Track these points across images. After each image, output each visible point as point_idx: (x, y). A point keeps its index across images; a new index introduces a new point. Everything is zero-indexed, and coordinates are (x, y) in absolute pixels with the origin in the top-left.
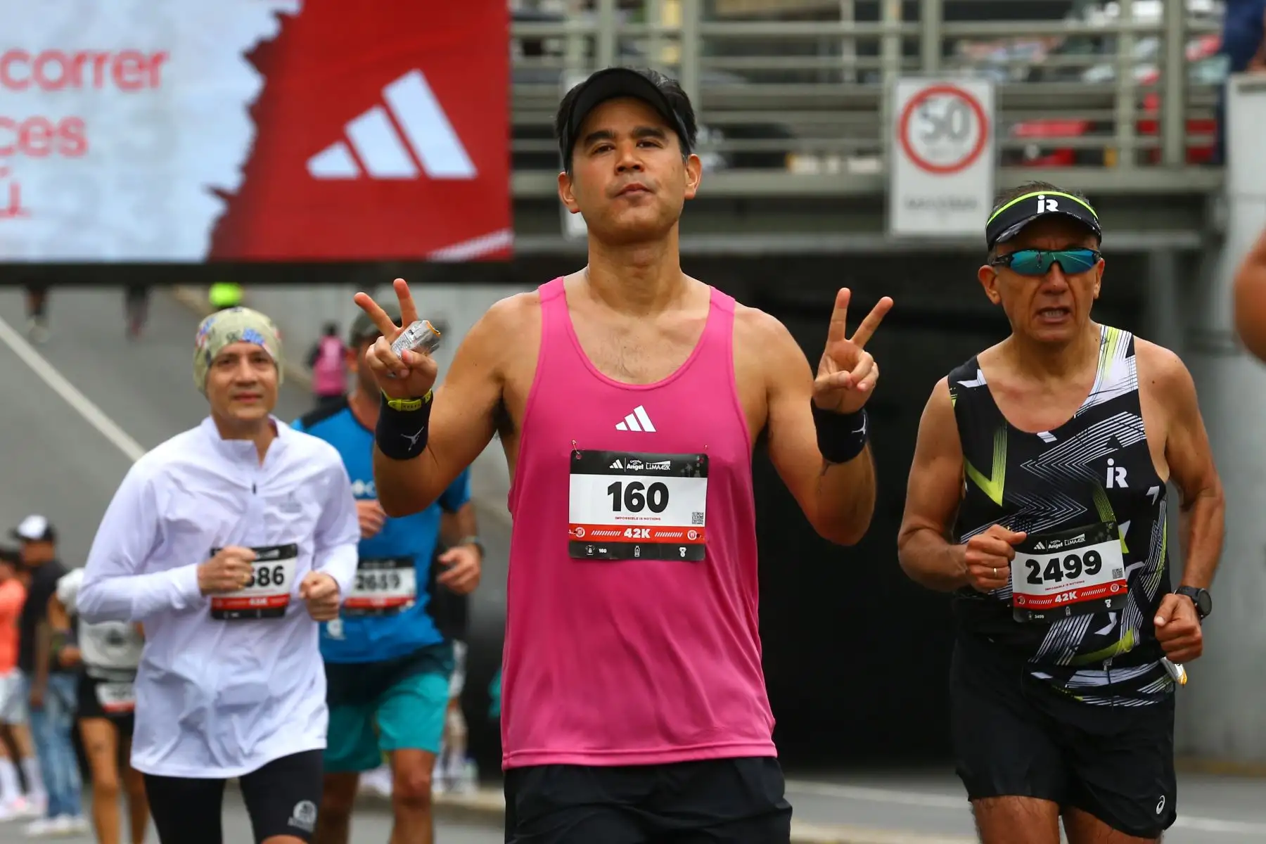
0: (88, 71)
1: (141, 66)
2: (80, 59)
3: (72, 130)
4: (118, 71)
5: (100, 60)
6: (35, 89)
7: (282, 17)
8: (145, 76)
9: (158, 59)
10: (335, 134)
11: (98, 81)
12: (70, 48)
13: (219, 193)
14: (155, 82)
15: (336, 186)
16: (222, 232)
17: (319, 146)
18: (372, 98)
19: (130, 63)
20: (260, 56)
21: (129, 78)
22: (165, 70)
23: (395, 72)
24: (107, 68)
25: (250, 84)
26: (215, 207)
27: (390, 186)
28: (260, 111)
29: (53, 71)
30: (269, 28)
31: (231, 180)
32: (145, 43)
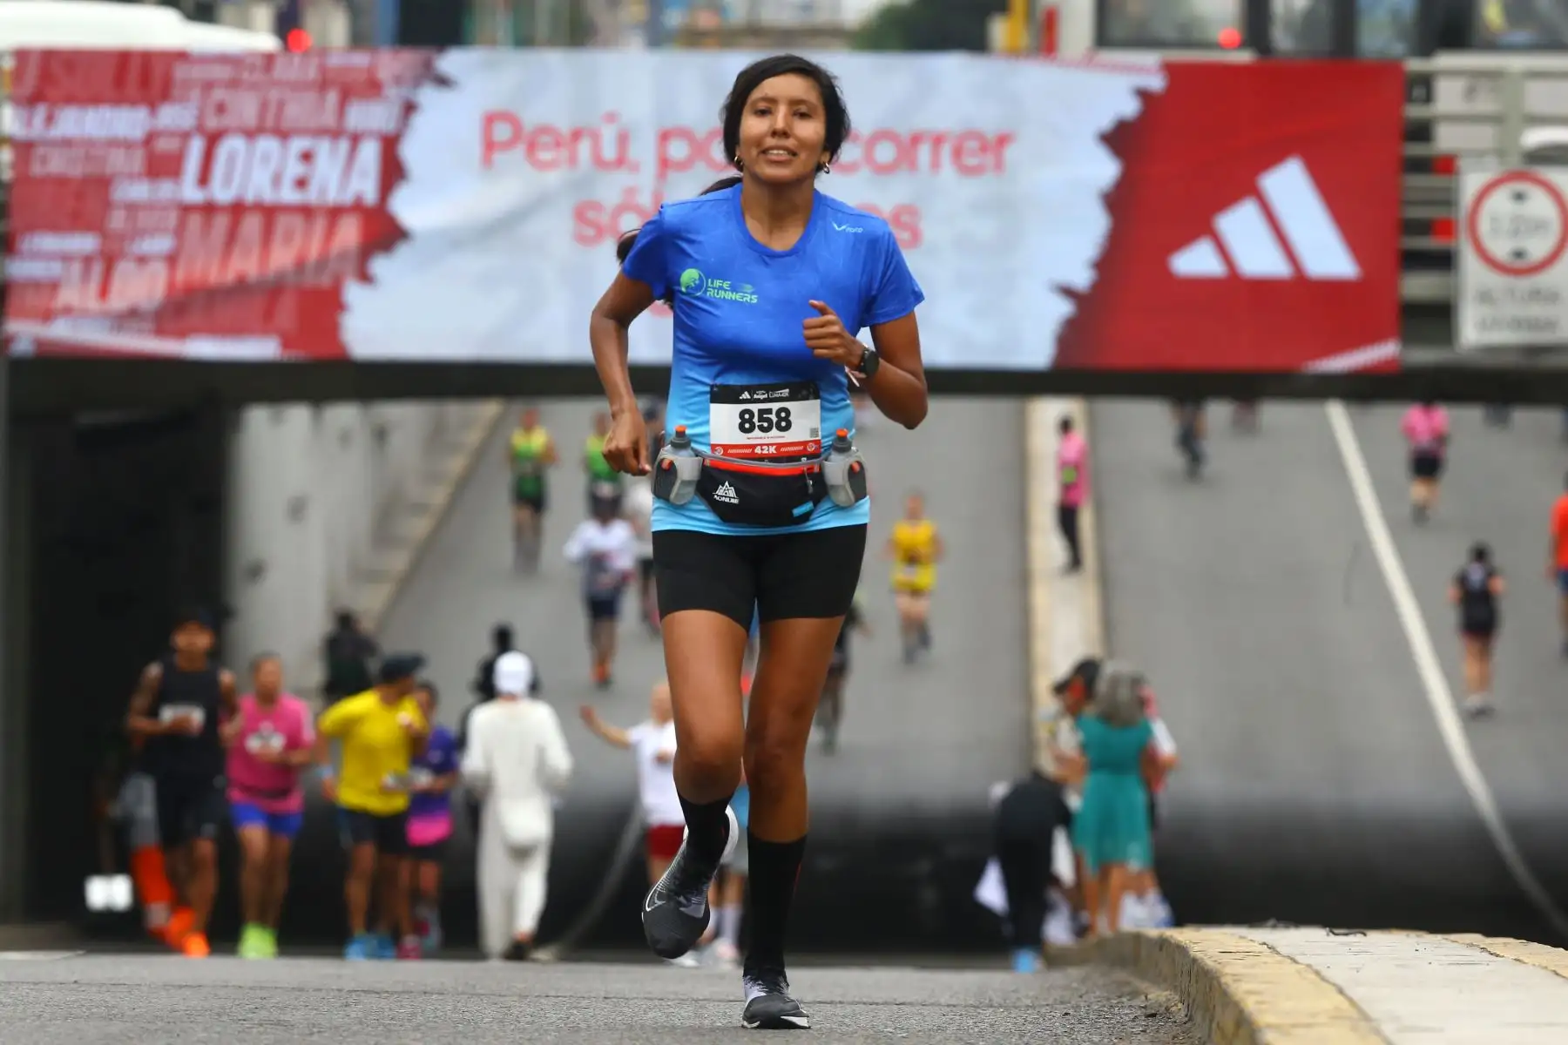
0: (924, 153)
1: (984, 148)
2: (916, 139)
3: (905, 218)
4: (958, 153)
5: (938, 140)
6: (865, 173)
7: (1144, 95)
8: (989, 159)
9: (1003, 140)
10: (1201, 226)
11: (935, 164)
12: (904, 129)
13: (1068, 292)
14: (999, 166)
15: (1199, 286)
16: (1071, 335)
17: (1184, 240)
18: (1246, 188)
19: (972, 145)
20: (1119, 139)
21: (971, 161)
22: (1011, 153)
23: (1273, 158)
24: (946, 151)
25: (1105, 169)
26: (1063, 308)
27: (1263, 287)
28: (1116, 201)
29: (885, 153)
30: (1129, 107)
31: (1082, 277)
32: (990, 124)
